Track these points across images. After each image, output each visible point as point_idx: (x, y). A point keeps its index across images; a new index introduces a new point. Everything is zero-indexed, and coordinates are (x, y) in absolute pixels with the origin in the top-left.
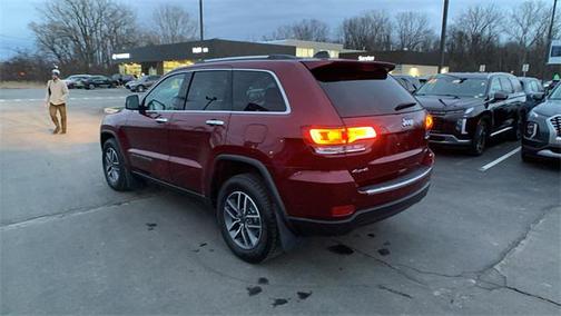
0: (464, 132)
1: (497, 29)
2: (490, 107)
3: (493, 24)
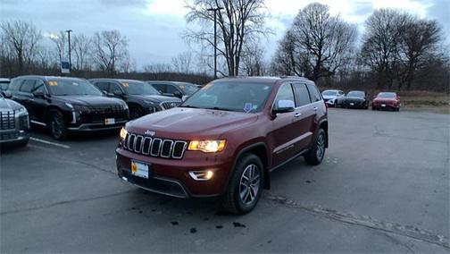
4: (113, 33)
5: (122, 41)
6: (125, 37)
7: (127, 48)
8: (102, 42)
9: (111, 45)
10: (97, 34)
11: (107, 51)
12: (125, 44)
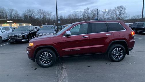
0: (26, 38)
1: (34, 15)
2: (30, 32)
3: (33, 14)
4: (121, 6)
5: (124, 9)
6: (125, 7)
7: (125, 11)
8: (117, 10)
9: (120, 11)
10: (115, 8)
11: (118, 13)
12: (125, 9)
